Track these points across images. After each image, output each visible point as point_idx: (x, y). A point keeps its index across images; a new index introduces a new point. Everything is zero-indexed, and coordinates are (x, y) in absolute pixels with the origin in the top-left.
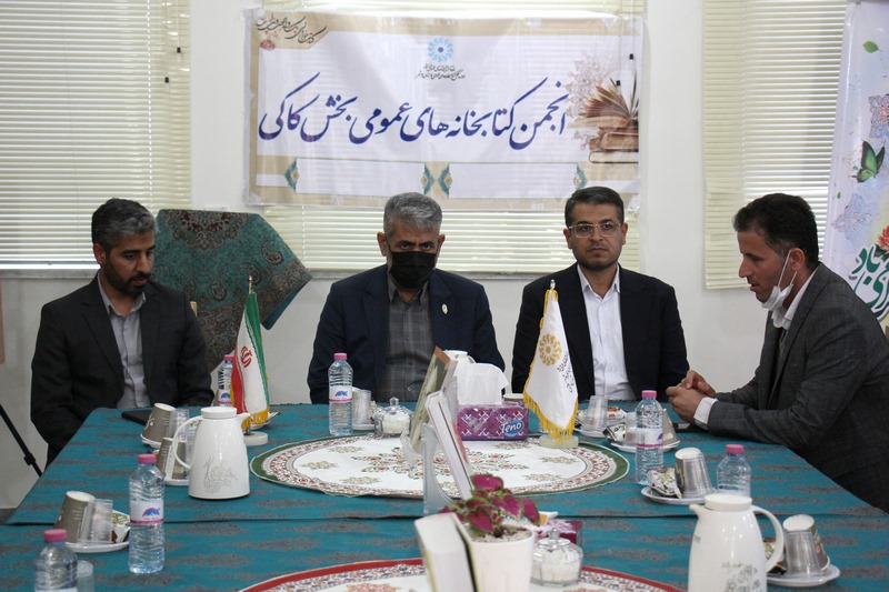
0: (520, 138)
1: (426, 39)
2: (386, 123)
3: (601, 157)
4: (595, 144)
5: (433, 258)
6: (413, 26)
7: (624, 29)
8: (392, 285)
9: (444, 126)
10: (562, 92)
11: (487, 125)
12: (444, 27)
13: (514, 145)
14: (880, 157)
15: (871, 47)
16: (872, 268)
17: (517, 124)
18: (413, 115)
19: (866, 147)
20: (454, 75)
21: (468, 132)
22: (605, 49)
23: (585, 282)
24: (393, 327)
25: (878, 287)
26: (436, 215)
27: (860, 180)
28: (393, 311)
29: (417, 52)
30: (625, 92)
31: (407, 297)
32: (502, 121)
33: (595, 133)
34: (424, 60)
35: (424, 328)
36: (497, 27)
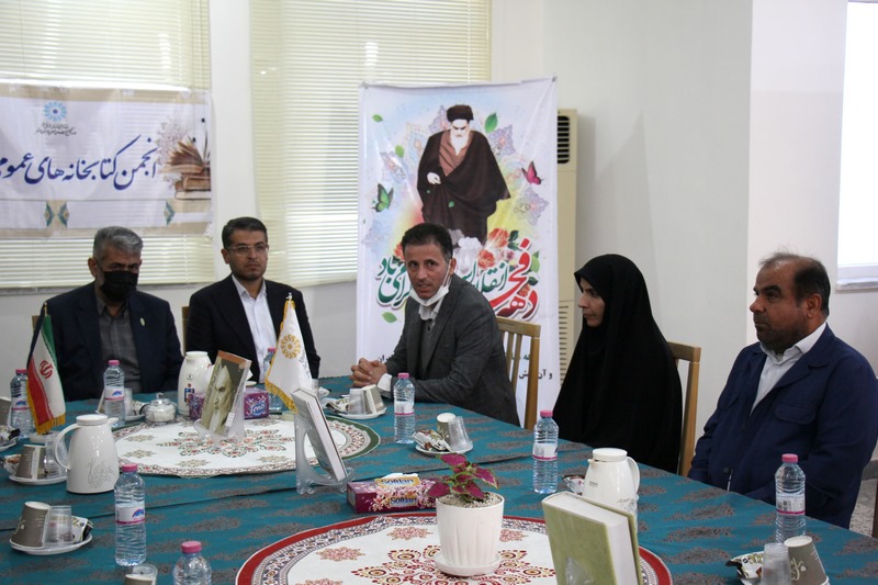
0: (122, 181)
1: (42, 103)
2: (12, 169)
3: (182, 195)
4: (178, 185)
6: (31, 92)
7: (195, 98)
9: (60, 172)
10: (153, 145)
11: (96, 171)
12: (58, 94)
13: (118, 187)
14: (390, 195)
15: (378, 119)
16: (391, 271)
17: (119, 170)
18: (35, 162)
19: (380, 188)
20: (68, 132)
21: (80, 177)
22: (185, 113)
24: (103, 336)
25: (396, 285)
27: (377, 209)
29: (35, 113)
30: (199, 147)
31: (113, 311)
32: (108, 168)
33: (177, 177)
34: (42, 118)
36: (101, 95)
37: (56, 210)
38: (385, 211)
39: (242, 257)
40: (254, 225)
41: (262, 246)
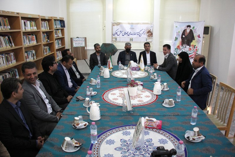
0: (140, 35)
1: (130, 25)
2: (126, 34)
3: (149, 37)
4: (148, 36)
5: (130, 49)
6: (129, 23)
7: (151, 24)
8: (126, 52)
9: (132, 34)
10: (145, 30)
11: (137, 34)
12: (132, 24)
13: (140, 36)
14: (177, 39)
15: (176, 27)
16: (176, 50)
17: (140, 34)
18: (129, 33)
19: (176, 37)
20: (133, 29)
21: (135, 35)
22: (149, 26)
23: (146, 52)
24: (126, 57)
25: (177, 52)
26: (131, 45)
27: (175, 41)
28: (126, 55)
29: (129, 26)
30: (151, 30)
31: (127, 53)
32: (138, 33)
33: (148, 35)
34: (130, 27)
35: (129, 57)
36: (138, 24)
37: (131, 39)
38: (176, 41)
39: (146, 48)
40: (148, 43)
41: (149, 46)
